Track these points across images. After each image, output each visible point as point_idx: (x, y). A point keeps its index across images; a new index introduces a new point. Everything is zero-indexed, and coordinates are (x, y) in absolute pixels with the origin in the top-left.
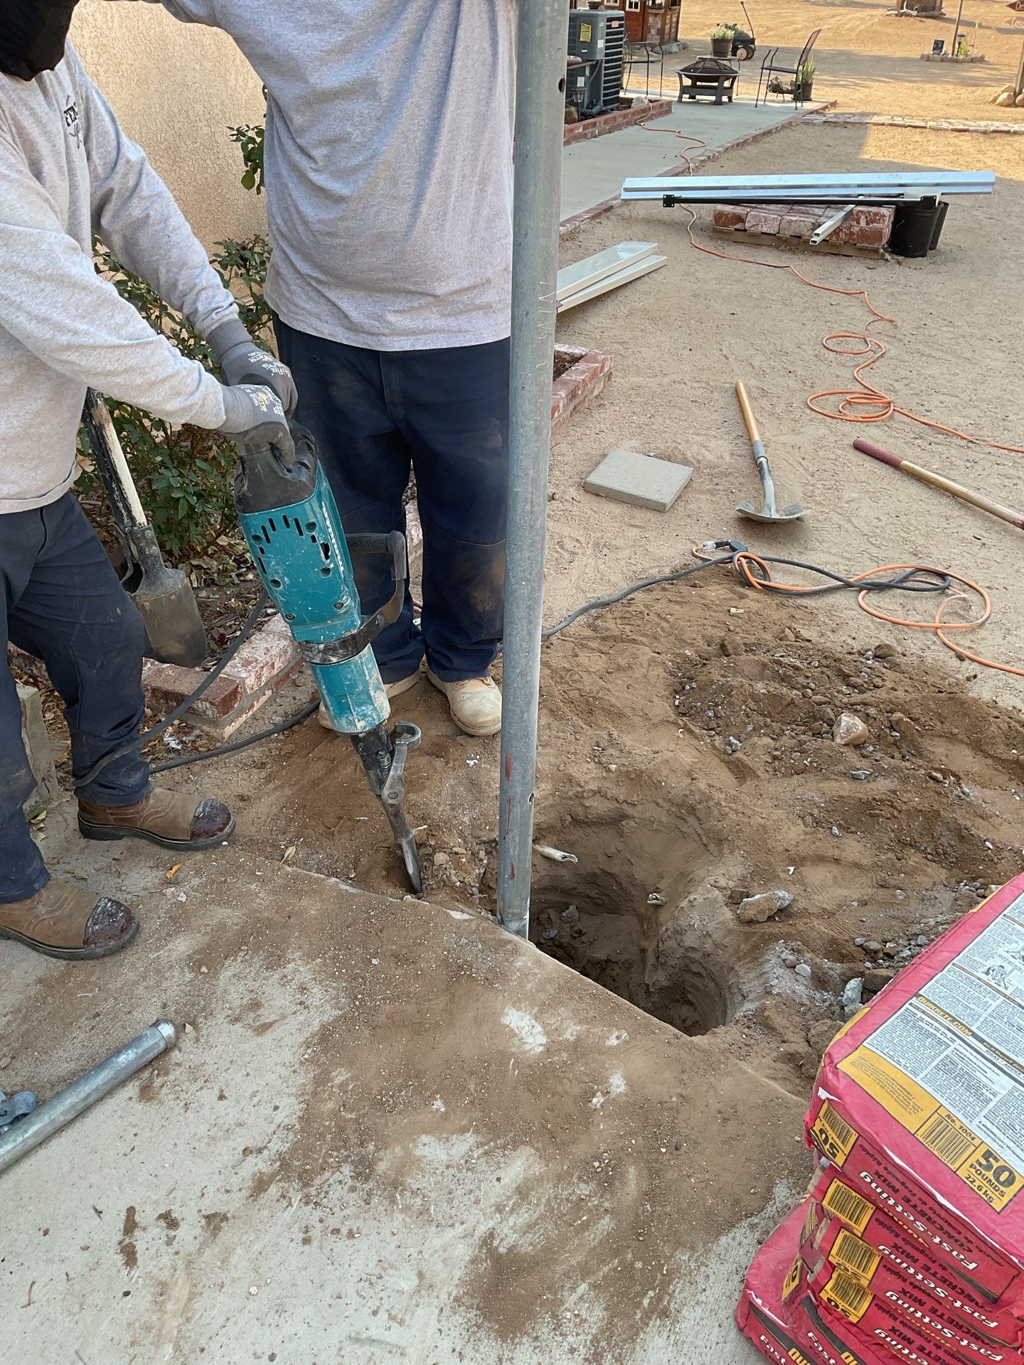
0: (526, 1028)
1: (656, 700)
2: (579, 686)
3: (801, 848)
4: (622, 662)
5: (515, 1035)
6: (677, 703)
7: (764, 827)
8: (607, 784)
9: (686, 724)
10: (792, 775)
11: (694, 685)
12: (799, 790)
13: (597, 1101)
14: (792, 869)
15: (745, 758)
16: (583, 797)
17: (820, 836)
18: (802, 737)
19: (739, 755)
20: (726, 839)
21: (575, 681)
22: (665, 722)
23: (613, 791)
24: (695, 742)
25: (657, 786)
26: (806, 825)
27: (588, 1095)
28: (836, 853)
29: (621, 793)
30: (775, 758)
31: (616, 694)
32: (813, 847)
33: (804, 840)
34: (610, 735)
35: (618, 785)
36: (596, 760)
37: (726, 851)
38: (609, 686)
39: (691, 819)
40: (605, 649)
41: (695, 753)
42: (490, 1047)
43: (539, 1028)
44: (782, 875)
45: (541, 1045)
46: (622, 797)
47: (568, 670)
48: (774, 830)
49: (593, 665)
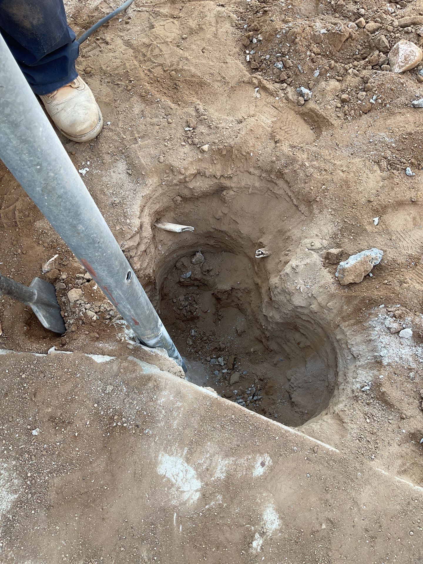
0: (181, 475)
1: (229, 60)
2: (160, 60)
3: (382, 197)
4: (193, 24)
5: (173, 485)
6: (248, 59)
7: (346, 182)
8: (204, 165)
9: (260, 82)
10: (361, 116)
11: (260, 37)
12: (370, 132)
13: (257, 543)
14: (376, 220)
15: (318, 108)
16: (186, 182)
17: (396, 180)
18: (364, 72)
19: (311, 105)
20: (315, 200)
21: (156, 56)
22: (241, 83)
23: (210, 170)
24: (271, 99)
25: (247, 157)
26: (382, 170)
27: (248, 539)
28: (412, 194)
29: (217, 169)
30: (343, 101)
31: (194, 61)
32: (393, 194)
33: (383, 187)
34: (197, 110)
35: (213, 163)
36: (190, 141)
37: (316, 211)
38: (186, 54)
39: (281, 183)
40: (176, 13)
41: (273, 111)
42: (153, 505)
43: (192, 472)
44: (369, 228)
45: (196, 491)
46: (218, 174)
47: (148, 46)
48: (355, 182)
49: (169, 34)
